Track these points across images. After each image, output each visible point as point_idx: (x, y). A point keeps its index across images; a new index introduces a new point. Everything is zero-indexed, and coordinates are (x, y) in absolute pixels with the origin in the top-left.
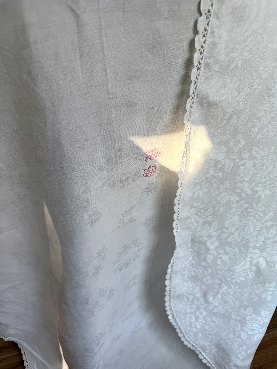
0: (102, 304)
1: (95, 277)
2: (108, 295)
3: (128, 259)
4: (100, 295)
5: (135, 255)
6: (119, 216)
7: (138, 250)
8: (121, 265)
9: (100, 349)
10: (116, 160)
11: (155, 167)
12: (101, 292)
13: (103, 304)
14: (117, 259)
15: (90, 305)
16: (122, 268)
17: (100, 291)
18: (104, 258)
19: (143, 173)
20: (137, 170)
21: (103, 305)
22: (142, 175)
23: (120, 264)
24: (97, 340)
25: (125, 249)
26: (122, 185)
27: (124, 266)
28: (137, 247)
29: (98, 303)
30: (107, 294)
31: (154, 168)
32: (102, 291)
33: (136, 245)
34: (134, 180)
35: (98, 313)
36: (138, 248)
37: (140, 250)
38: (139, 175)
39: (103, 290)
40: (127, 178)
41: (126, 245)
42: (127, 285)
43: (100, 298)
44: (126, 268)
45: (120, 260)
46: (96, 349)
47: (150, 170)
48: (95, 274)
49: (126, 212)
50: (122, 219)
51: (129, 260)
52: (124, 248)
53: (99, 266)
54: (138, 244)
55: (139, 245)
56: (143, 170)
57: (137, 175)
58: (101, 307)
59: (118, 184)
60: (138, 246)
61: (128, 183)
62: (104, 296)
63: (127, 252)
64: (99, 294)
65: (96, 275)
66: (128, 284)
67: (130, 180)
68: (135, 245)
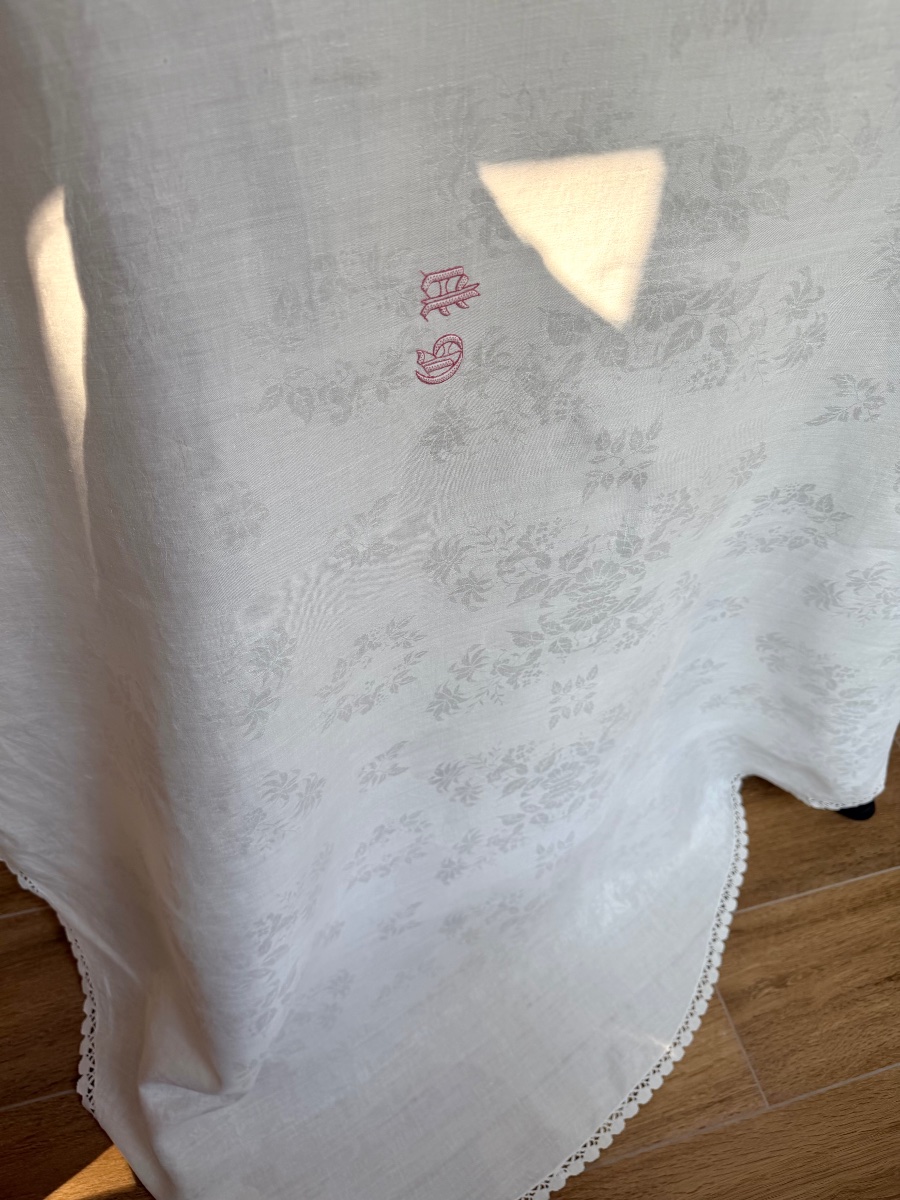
0: (278, 822)
1: (251, 729)
2: (300, 795)
3: (373, 682)
4: (270, 791)
5: (395, 673)
6: (336, 530)
7: (407, 659)
8: (346, 703)
9: (272, 962)
10: (310, 303)
11: (457, 343)
12: (274, 782)
13: (280, 824)
14: (334, 680)
15: (234, 815)
16: (350, 711)
17: (269, 779)
18: (285, 670)
19: (417, 367)
20: (390, 350)
21: (283, 826)
22: (413, 375)
23: (343, 699)
24: (261, 933)
25: (362, 651)
26: (338, 409)
27: (356, 704)
28: (405, 647)
29: (265, 815)
30: (297, 791)
31: (455, 347)
32: (277, 778)
33: (399, 641)
34: (383, 394)
35: (262, 849)
36: (408, 651)
37: (413, 659)
38: (398, 374)
39: (284, 777)
40: (359, 382)
41: (364, 637)
42: (368, 769)
43: (272, 799)
44: (364, 712)
45: (343, 684)
46: (259, 962)
47: (438, 356)
48: (249, 717)
49: (359, 517)
50: (347, 542)
51: (374, 687)
52: (358, 648)
53: (266, 694)
54: (407, 636)
55: (412, 642)
56: (415, 356)
57: (392, 373)
58: (275, 832)
59: (326, 403)
60: (407, 645)
61: (361, 402)
62: (286, 798)
63: (370, 660)
64: (267, 788)
65: (254, 723)
66: (372, 765)
67: (368, 392)
68: (396, 639)
